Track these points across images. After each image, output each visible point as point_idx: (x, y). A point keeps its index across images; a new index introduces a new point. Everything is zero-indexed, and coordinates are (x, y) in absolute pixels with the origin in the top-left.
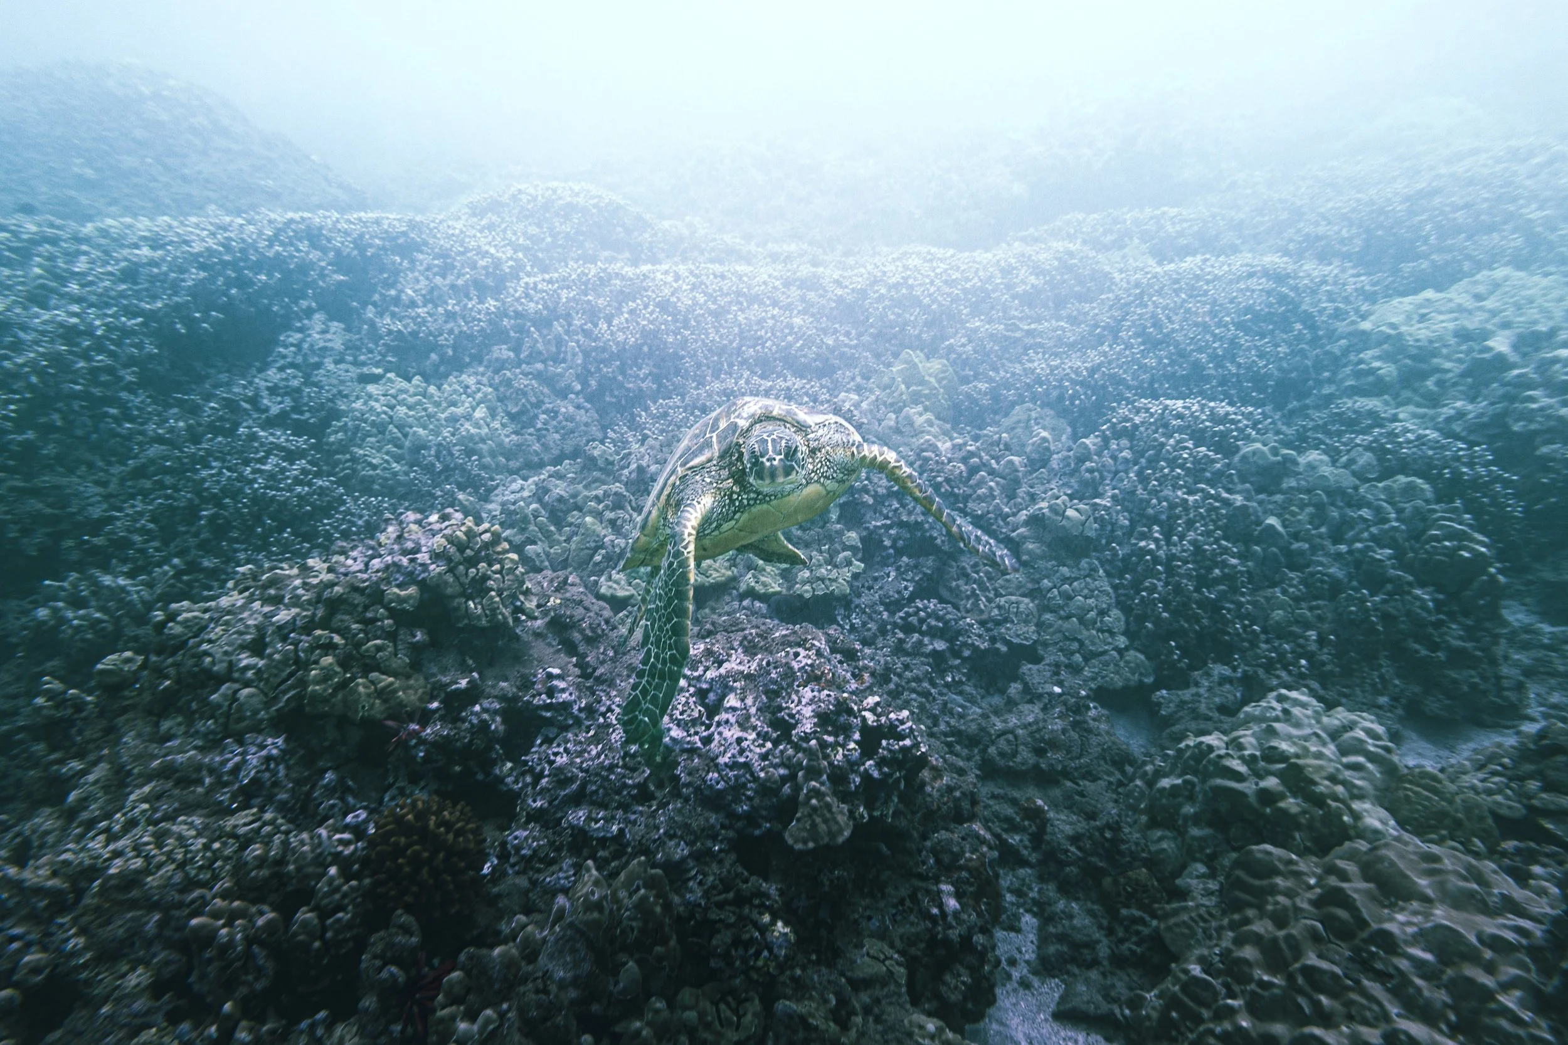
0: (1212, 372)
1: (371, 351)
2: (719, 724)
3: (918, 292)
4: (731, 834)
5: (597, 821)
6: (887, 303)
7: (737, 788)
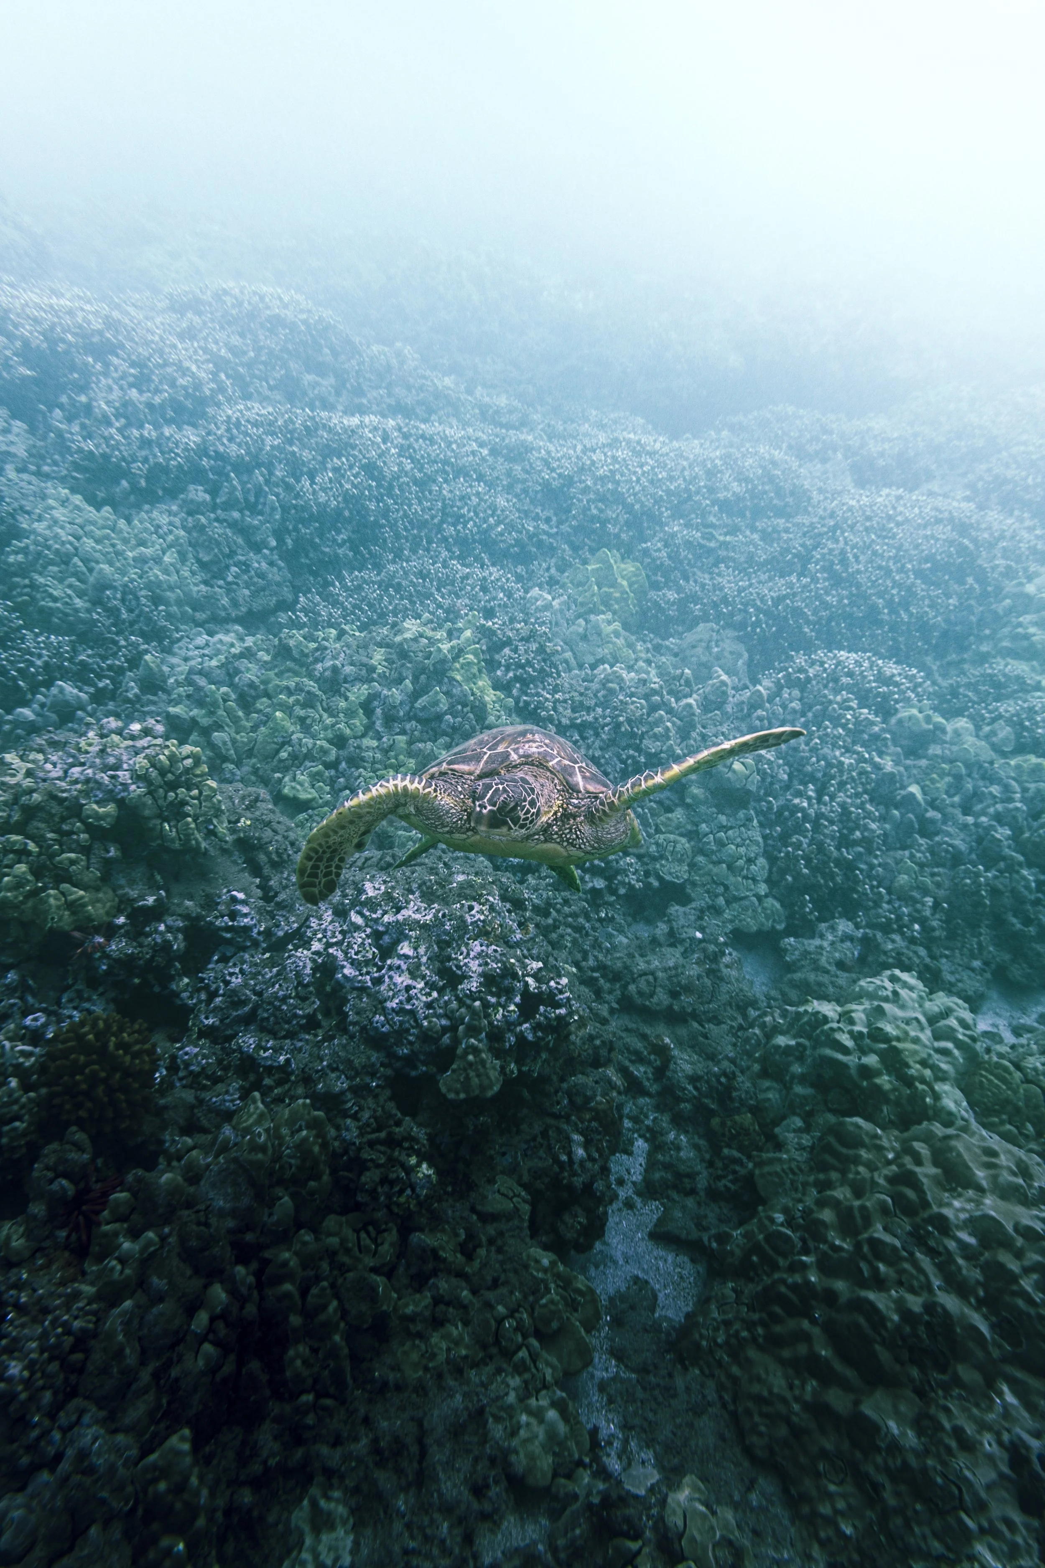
0: (886, 617)
1: (55, 463)
2: (390, 968)
3: (623, 489)
4: (389, 1072)
5: (266, 1050)
6: (592, 496)
7: (400, 1033)
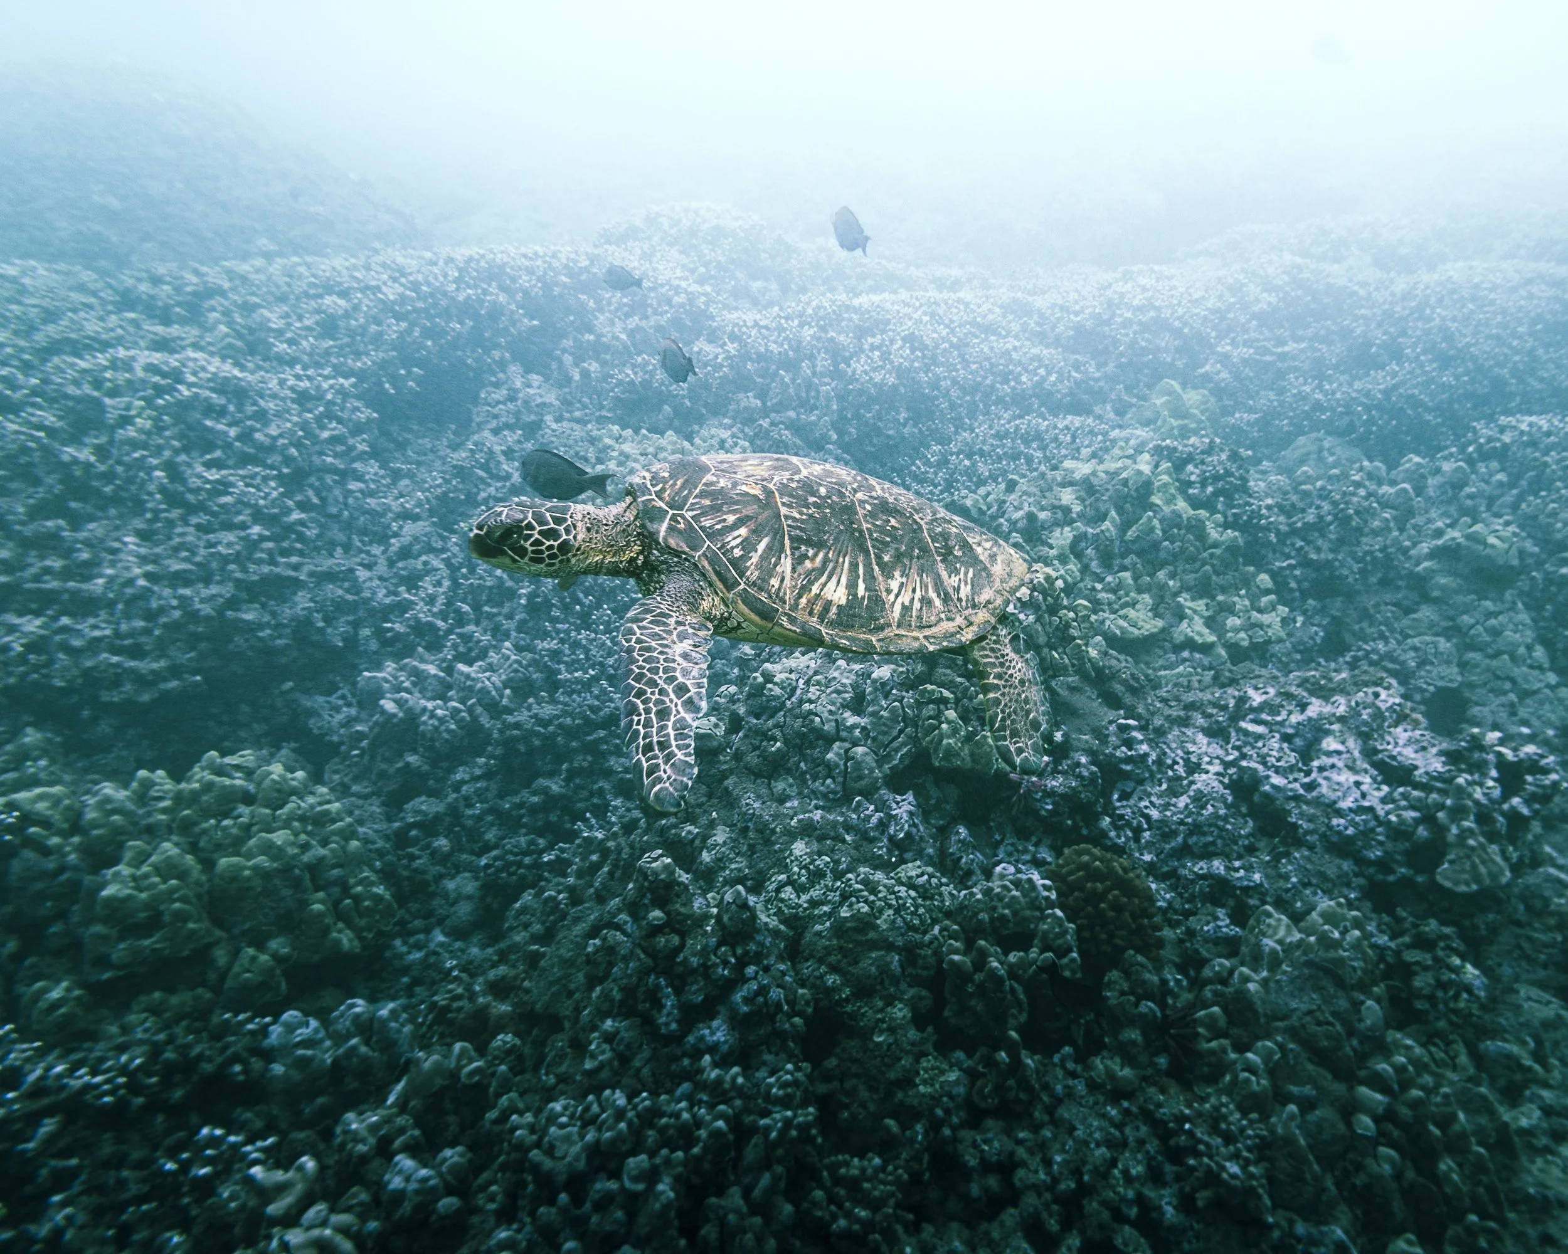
1: (585, 407)
2: (1321, 769)
5: (1237, 870)
6: (1135, 327)
